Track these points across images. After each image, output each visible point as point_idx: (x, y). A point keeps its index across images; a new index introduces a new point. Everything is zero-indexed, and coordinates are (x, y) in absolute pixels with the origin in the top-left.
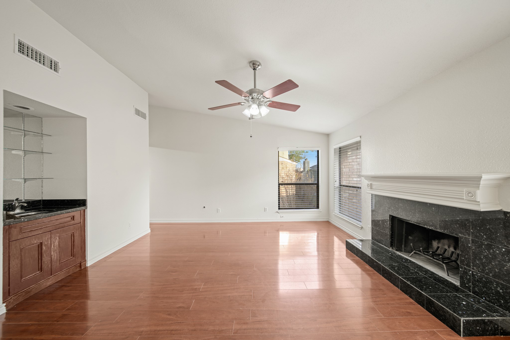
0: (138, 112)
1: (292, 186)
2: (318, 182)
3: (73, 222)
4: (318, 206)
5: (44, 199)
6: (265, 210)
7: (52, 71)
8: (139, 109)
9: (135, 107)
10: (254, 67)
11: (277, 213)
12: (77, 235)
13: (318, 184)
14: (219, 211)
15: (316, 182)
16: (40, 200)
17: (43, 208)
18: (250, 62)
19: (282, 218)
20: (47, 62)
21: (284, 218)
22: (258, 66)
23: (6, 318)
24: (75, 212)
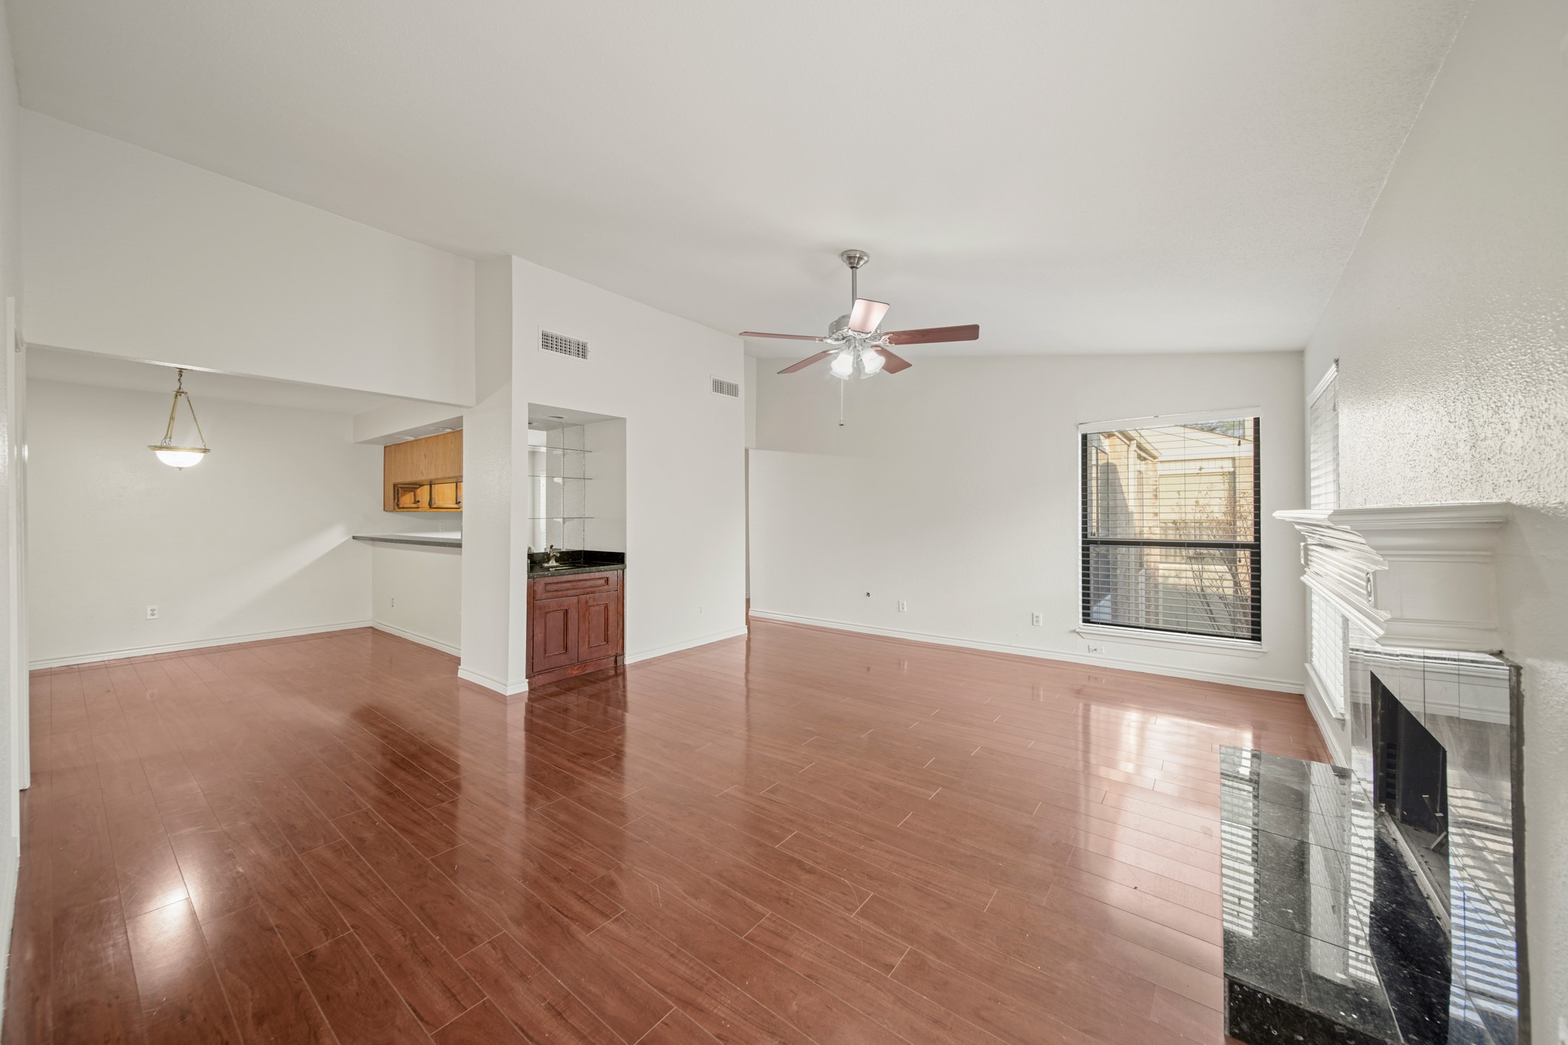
0: (719, 387)
1: (1178, 551)
2: (1258, 539)
3: (606, 587)
4: (1259, 632)
5: (585, 549)
6: (1034, 620)
7: (580, 359)
8: (722, 380)
9: (712, 377)
10: (851, 263)
11: (1075, 635)
12: (612, 608)
13: (1258, 547)
14: (903, 608)
15: (1250, 539)
16: (581, 551)
17: (585, 563)
18: (842, 255)
19: (1091, 654)
20: (574, 348)
21: (1098, 656)
22: (860, 258)
23: (530, 699)
24: (610, 572)
